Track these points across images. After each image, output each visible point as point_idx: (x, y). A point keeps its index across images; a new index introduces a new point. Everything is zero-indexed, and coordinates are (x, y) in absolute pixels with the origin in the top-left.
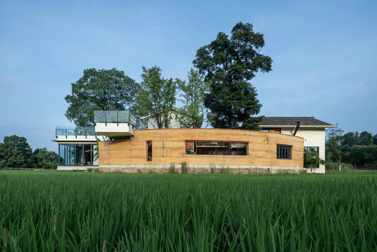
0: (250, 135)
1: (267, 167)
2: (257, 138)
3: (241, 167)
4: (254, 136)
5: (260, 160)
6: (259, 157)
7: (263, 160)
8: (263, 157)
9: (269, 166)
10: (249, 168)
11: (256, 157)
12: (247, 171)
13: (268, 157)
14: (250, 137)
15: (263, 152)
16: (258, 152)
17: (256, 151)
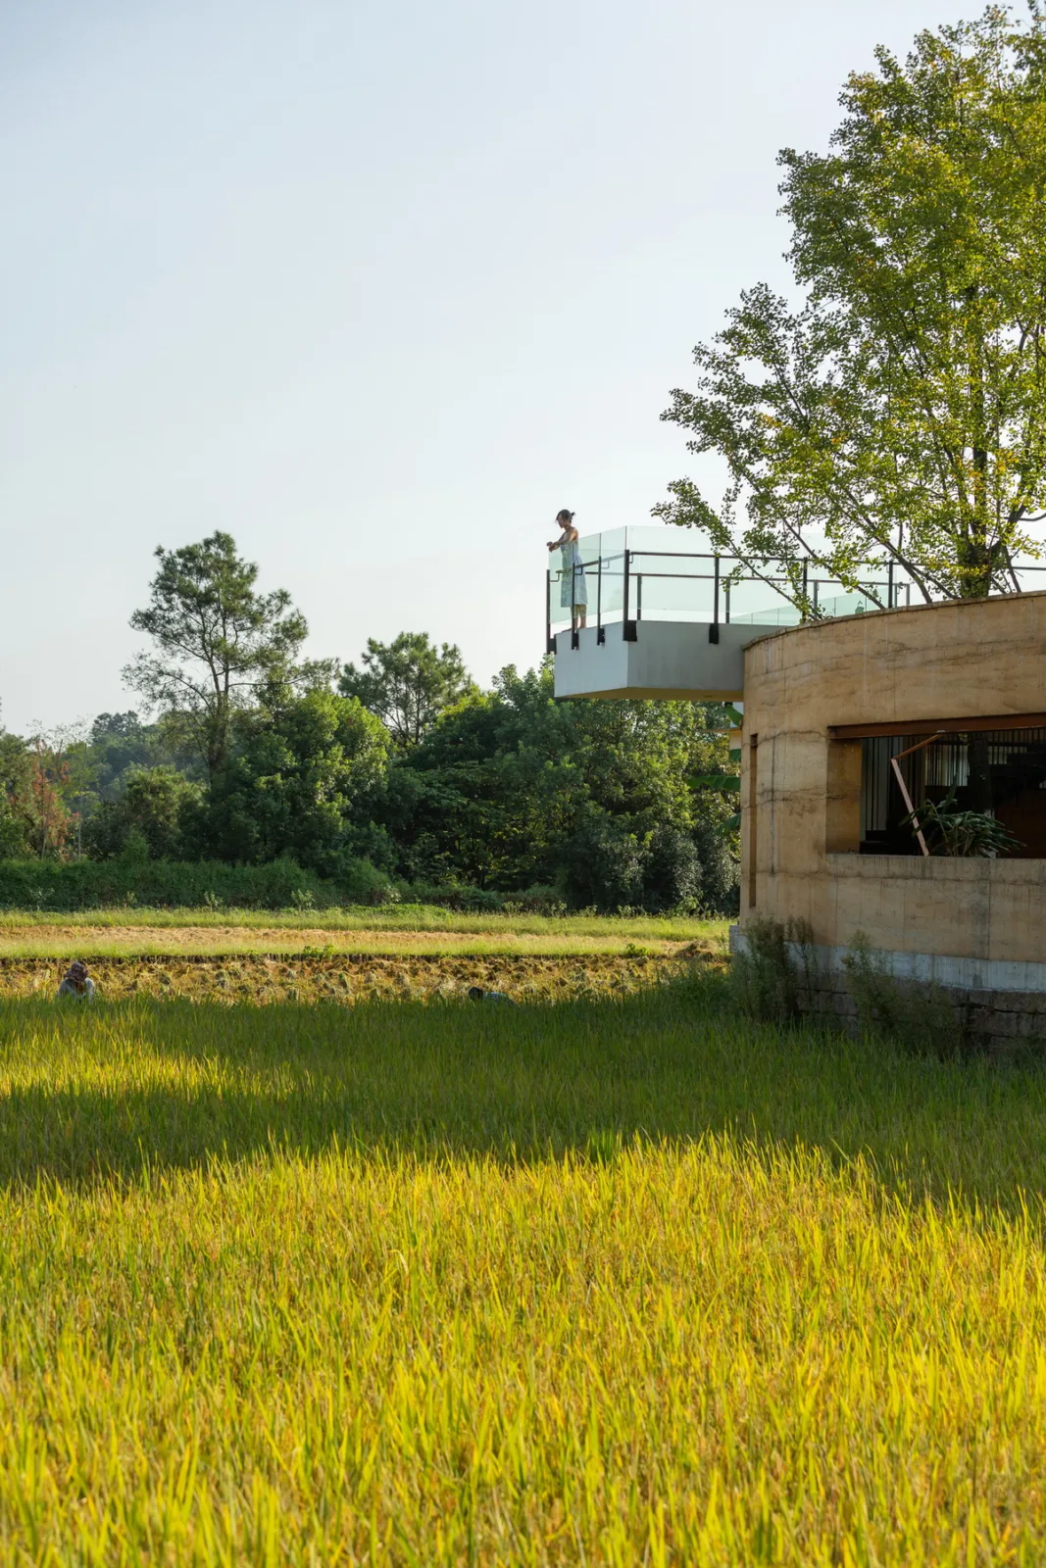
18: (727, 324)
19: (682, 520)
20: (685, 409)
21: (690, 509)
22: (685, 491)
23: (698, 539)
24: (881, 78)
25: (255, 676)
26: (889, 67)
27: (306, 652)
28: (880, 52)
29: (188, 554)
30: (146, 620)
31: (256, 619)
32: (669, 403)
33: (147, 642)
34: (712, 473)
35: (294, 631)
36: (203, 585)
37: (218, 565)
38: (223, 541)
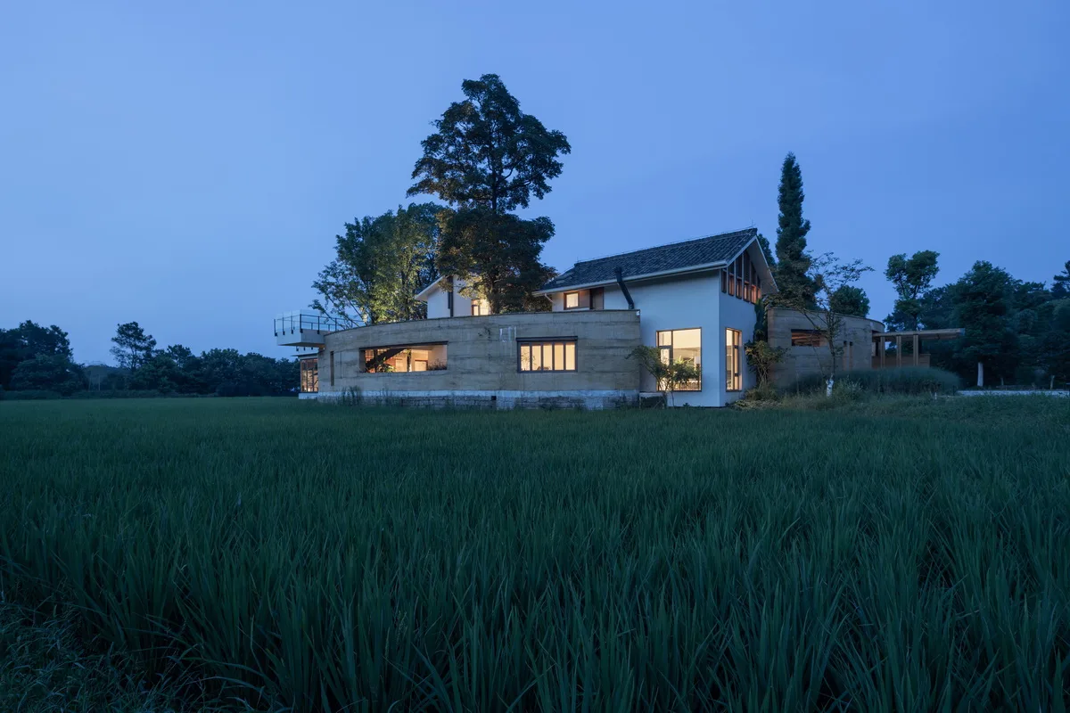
0: (449, 327)
1: (490, 394)
2: (464, 330)
3: (433, 394)
4: (457, 327)
5: (473, 377)
6: (469, 372)
7: (480, 377)
8: (481, 371)
9: (495, 390)
10: (447, 397)
11: (462, 373)
12: (443, 403)
13: (492, 370)
14: (451, 331)
15: (479, 361)
16: (468, 361)
17: (462, 359)
18: (325, 269)
19: (314, 308)
20: (316, 285)
21: (317, 306)
22: (316, 302)
23: (318, 312)
24: (355, 224)
25: (144, 352)
26: (357, 223)
27: (155, 348)
28: (356, 219)
29: (127, 326)
30: (116, 340)
31: (144, 340)
32: (313, 284)
33: (116, 344)
34: (322, 298)
35: (154, 343)
36: (130, 333)
37: (134, 328)
38: (136, 324)
